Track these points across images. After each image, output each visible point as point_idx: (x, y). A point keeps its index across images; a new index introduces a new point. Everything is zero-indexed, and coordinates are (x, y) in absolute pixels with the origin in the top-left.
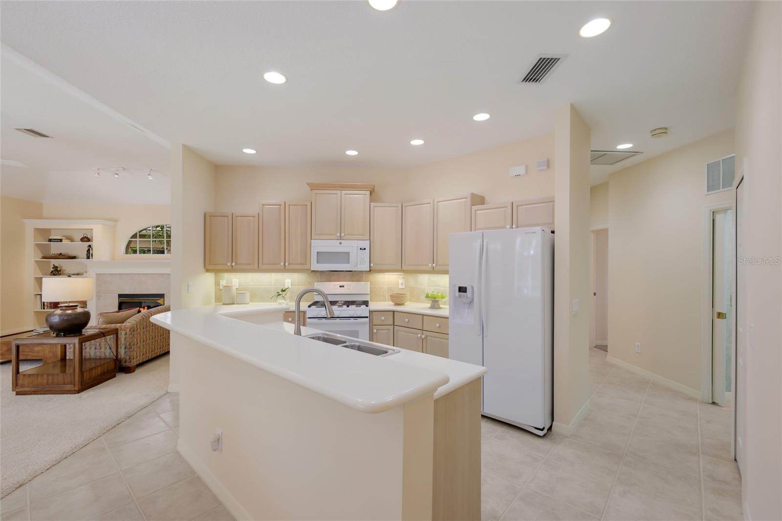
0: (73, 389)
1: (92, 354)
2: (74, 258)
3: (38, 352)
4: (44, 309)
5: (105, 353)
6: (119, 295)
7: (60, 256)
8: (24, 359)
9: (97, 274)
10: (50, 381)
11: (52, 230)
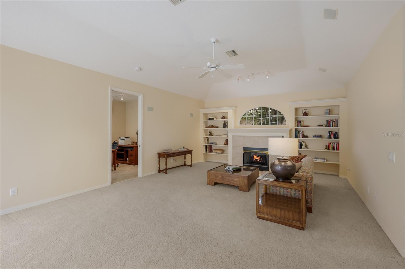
0: (301, 226)
1: (282, 192)
2: (217, 127)
3: (237, 181)
4: (207, 152)
5: (291, 193)
6: (243, 148)
7: (212, 127)
8: (230, 184)
9: (232, 136)
10: (283, 215)
11: (208, 114)
